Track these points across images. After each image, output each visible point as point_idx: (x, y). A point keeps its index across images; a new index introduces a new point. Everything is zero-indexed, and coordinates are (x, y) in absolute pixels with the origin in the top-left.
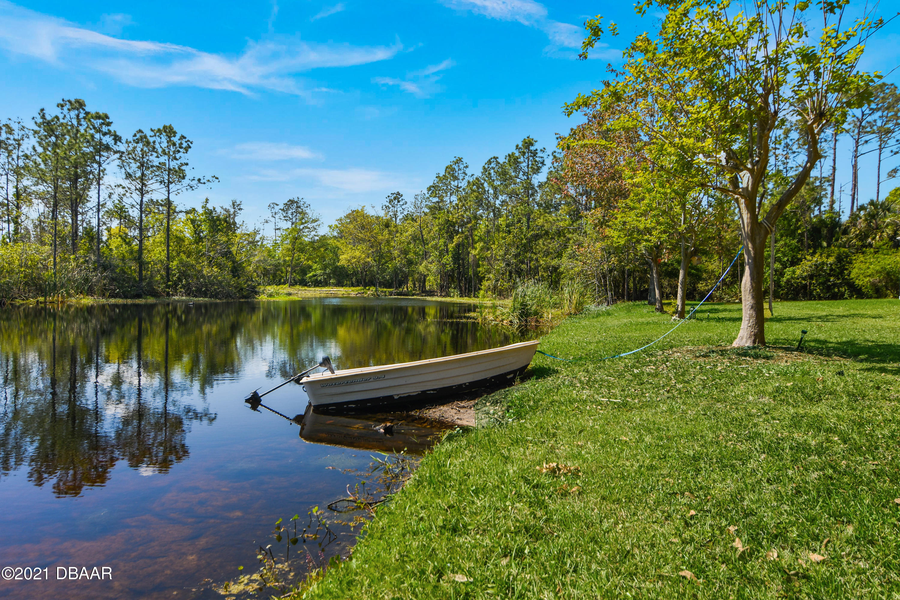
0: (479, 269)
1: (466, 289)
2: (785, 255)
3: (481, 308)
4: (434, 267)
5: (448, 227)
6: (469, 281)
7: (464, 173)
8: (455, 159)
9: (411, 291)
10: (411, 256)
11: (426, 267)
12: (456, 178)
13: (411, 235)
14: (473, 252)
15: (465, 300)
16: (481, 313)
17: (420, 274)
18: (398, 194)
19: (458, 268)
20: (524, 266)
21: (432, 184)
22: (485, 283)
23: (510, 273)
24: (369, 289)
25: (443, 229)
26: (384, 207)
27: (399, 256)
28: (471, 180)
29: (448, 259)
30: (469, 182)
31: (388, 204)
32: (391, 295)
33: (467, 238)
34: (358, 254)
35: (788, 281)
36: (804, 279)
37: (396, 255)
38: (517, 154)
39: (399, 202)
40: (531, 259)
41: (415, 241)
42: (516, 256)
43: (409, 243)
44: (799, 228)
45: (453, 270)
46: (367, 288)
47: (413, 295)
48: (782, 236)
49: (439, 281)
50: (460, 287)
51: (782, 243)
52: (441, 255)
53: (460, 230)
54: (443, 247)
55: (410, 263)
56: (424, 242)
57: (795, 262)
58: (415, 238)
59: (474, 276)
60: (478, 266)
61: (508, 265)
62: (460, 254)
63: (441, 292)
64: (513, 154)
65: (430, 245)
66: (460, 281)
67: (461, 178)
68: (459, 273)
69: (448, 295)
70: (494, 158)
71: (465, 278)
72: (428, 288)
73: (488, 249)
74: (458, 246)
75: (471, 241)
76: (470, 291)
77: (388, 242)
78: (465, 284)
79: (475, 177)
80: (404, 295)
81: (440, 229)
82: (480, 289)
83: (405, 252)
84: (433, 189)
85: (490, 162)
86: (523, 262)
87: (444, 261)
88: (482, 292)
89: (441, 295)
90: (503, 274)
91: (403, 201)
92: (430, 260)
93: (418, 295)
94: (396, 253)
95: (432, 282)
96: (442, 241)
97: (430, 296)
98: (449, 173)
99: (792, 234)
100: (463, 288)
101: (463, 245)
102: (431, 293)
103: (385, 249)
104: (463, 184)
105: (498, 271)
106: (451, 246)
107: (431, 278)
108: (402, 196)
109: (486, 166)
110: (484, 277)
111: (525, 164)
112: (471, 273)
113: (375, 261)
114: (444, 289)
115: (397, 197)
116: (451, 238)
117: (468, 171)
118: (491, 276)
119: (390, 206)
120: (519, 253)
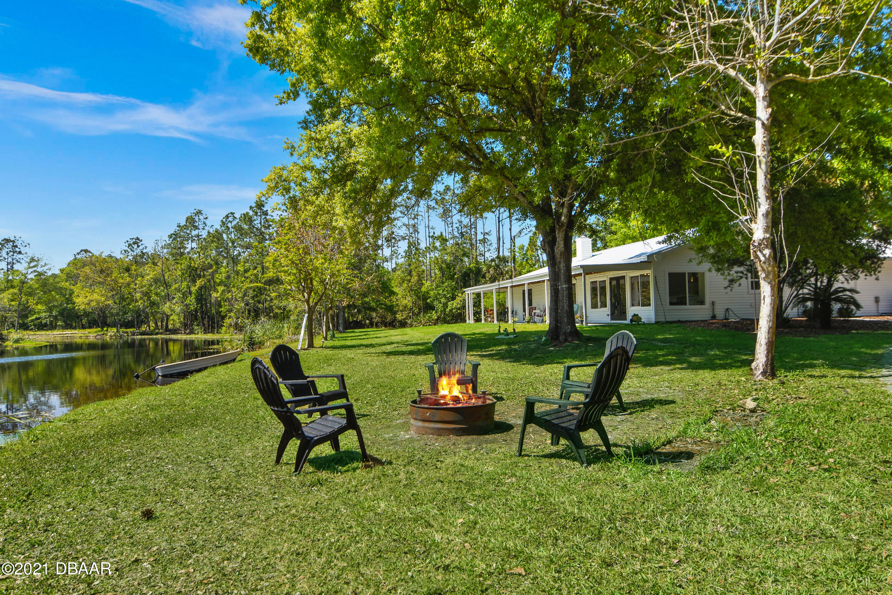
0: (221, 309)
1: (209, 325)
2: (448, 293)
3: (222, 341)
4: (178, 309)
5: (191, 272)
6: (212, 319)
7: (204, 223)
8: (195, 211)
9: (154, 330)
10: (154, 297)
11: (170, 307)
12: (196, 228)
13: (152, 278)
14: (214, 295)
15: (210, 337)
16: (222, 345)
17: (164, 313)
18: (138, 239)
19: (201, 307)
20: (260, 306)
21: (173, 232)
22: (227, 321)
23: (249, 311)
24: (107, 330)
25: (186, 273)
26: (123, 252)
27: (141, 298)
28: (211, 231)
29: (191, 300)
30: (209, 232)
31: (126, 248)
32: (134, 335)
33: (209, 281)
34: (96, 296)
35: (451, 310)
36: (459, 309)
37: (138, 298)
38: (251, 213)
39: (138, 246)
40: (266, 300)
41: (156, 283)
42: (253, 298)
43: (151, 285)
44: (455, 274)
45: (196, 310)
46: (105, 329)
47: (157, 334)
48: (446, 279)
49: (182, 320)
50: (204, 325)
51: (446, 284)
52: (185, 296)
53: (202, 273)
54: (185, 289)
55: (153, 304)
56: (167, 285)
57: (453, 298)
58: (156, 281)
59: (217, 314)
60: (221, 306)
61: (247, 304)
62: (202, 295)
63: (185, 330)
64: (248, 213)
65: (173, 288)
66: (203, 319)
67: (201, 227)
68: (202, 312)
69: (192, 332)
70: (231, 213)
71: (208, 317)
72: (170, 326)
73: (229, 292)
74: (201, 288)
75: (212, 284)
76: (213, 327)
77: (128, 285)
78: (209, 322)
79: (214, 227)
80: (148, 334)
81: (183, 274)
82: (222, 326)
83: (147, 294)
84: (174, 236)
85: (227, 217)
86: (259, 302)
87: (188, 302)
88: (224, 329)
89: (185, 333)
90: (243, 313)
91: (143, 246)
92: (174, 301)
93: (161, 334)
94: (138, 295)
95: (175, 320)
96: (184, 284)
97: (174, 334)
98: (190, 223)
99: (452, 278)
100: (206, 326)
101: (205, 287)
102: (175, 331)
103: (125, 291)
104: (204, 234)
105: (238, 311)
106: (194, 289)
107: (174, 317)
108: (141, 241)
109: (224, 220)
110: (226, 316)
111: (258, 222)
112: (214, 311)
113: (115, 303)
114: (187, 327)
115: (137, 241)
116: (194, 281)
117: (207, 222)
118: (232, 314)
119: (129, 250)
120: (257, 295)
